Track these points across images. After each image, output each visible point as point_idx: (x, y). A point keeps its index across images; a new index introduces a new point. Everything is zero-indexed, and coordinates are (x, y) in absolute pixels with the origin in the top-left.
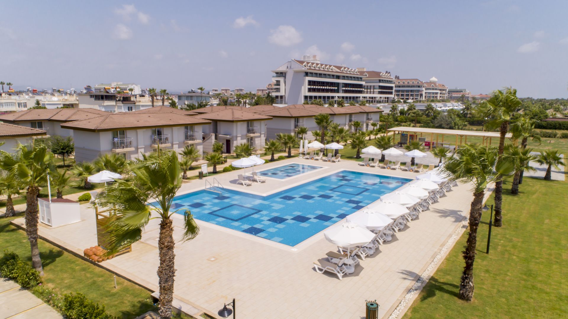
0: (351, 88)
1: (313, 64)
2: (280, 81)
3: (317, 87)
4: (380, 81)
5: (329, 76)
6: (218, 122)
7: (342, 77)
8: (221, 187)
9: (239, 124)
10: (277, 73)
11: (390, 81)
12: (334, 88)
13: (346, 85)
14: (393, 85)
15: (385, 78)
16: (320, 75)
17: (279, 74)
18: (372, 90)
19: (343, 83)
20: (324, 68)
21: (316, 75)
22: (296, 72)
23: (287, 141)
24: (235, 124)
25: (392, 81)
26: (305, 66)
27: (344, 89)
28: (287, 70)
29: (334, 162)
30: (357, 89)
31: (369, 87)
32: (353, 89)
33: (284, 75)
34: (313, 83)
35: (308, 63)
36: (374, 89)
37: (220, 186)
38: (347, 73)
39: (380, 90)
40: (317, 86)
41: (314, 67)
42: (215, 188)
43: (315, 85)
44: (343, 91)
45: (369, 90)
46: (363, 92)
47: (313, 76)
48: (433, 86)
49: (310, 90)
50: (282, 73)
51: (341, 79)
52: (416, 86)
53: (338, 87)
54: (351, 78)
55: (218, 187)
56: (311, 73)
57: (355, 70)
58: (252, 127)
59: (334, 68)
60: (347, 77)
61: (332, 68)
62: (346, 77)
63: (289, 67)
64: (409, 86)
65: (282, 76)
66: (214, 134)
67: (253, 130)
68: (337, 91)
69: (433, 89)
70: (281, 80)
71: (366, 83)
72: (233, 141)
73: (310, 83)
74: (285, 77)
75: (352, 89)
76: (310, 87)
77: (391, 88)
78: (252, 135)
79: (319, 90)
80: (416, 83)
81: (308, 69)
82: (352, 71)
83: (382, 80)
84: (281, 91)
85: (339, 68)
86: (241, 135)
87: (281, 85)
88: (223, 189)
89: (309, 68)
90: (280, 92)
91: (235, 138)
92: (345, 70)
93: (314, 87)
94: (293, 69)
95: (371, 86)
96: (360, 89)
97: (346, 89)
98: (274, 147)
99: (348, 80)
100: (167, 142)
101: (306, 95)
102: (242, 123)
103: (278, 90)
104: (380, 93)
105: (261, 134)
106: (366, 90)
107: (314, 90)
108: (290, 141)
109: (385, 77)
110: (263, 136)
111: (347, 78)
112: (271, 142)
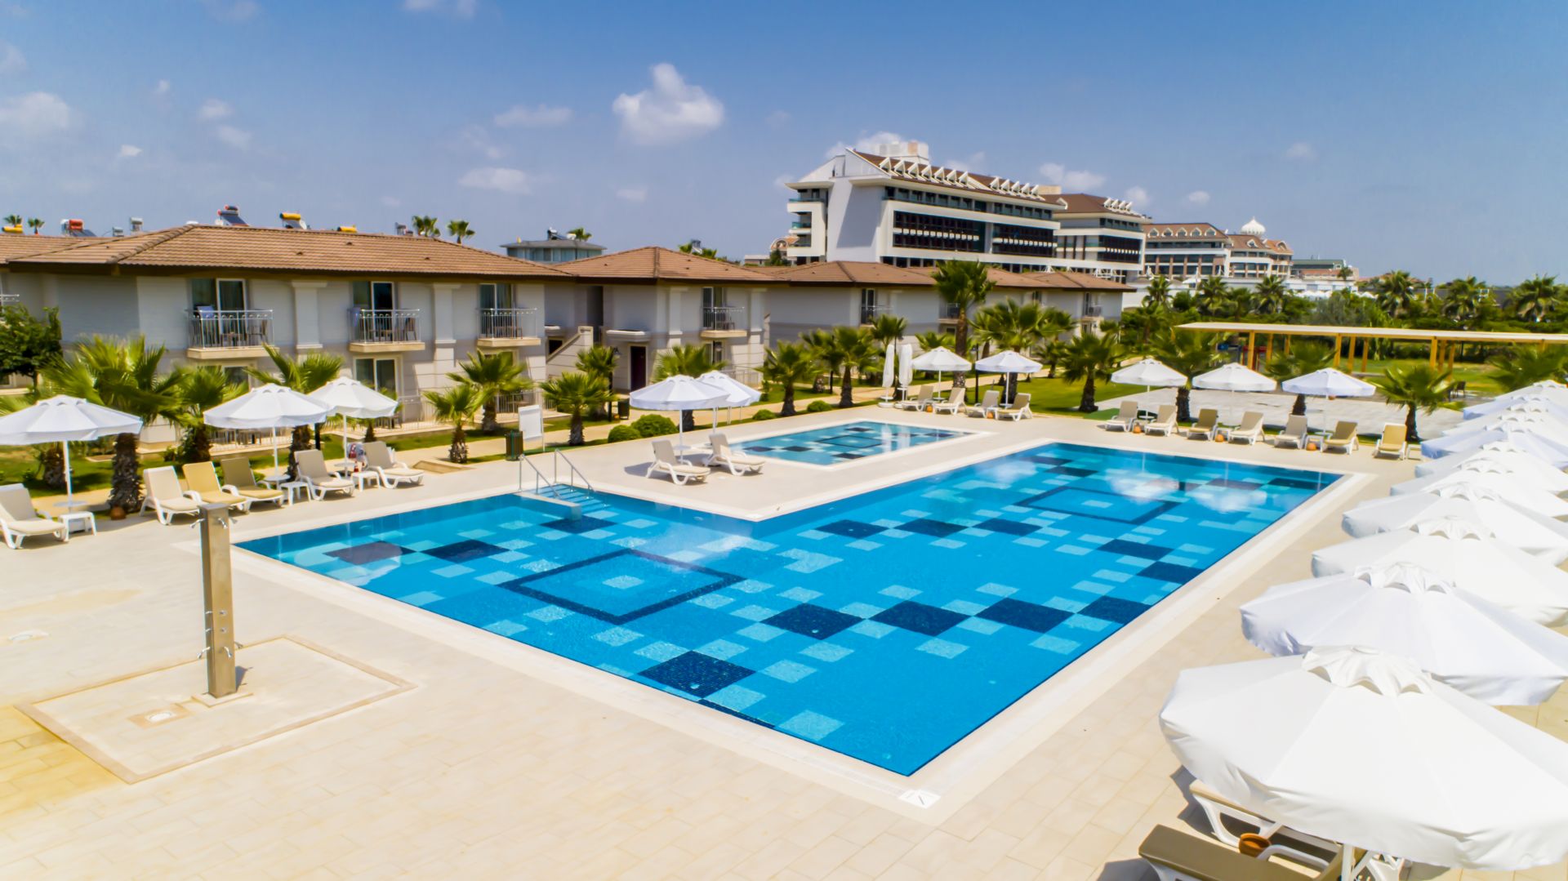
0: (1019, 238)
1: (908, 164)
2: (810, 213)
3: (920, 233)
4: (1103, 222)
5: (957, 201)
6: (606, 286)
7: (993, 206)
8: (584, 485)
9: (676, 292)
10: (800, 191)
11: (1132, 224)
12: (970, 237)
13: (1004, 230)
14: (1142, 236)
15: (1118, 213)
16: (930, 198)
17: (809, 193)
18: (1079, 249)
19: (996, 225)
20: (940, 179)
21: (918, 196)
22: (860, 188)
23: (841, 349)
24: (660, 293)
25: (1137, 224)
26: (886, 170)
27: (999, 240)
28: (834, 180)
29: (1009, 418)
30: (1036, 243)
31: (1070, 241)
32: (1026, 243)
33: (823, 195)
34: (908, 220)
35: (894, 162)
36: (1085, 245)
37: (579, 482)
38: (1008, 196)
39: (1103, 249)
40: (921, 228)
41: (912, 174)
42: (553, 490)
43: (914, 227)
44: (997, 248)
45: (1070, 250)
46: (1053, 254)
47: (910, 199)
48: (1252, 245)
49: (899, 240)
50: (816, 191)
51: (990, 212)
52: (1206, 243)
53: (982, 235)
54: (1020, 210)
55: (570, 487)
56: (904, 191)
57: (1031, 188)
58: (721, 305)
59: (970, 179)
60: (1009, 206)
61: (965, 178)
62: (1004, 207)
63: (839, 172)
64: (1185, 243)
65: (818, 199)
66: (591, 328)
67: (722, 317)
68: (979, 247)
69: (1253, 254)
70: (815, 208)
71: (1063, 227)
72: (654, 349)
73: (900, 219)
74: (826, 202)
75: (1021, 242)
76: (899, 231)
77: (1135, 244)
78: (719, 334)
79: (924, 243)
80: (1203, 234)
81: (894, 177)
82: (1023, 189)
83: (1110, 221)
84: (812, 245)
85: (986, 180)
86: (680, 333)
87: (813, 226)
88: (590, 492)
89: (896, 175)
90: (809, 245)
91: (660, 342)
92: (1003, 185)
93: (913, 232)
94: (849, 177)
95: (1075, 238)
96: (1045, 244)
97: (1006, 241)
98: (795, 365)
99: (1011, 214)
100: (410, 334)
101: (889, 254)
102: (685, 289)
103: (805, 240)
104: (1103, 257)
105: (750, 334)
106: (1060, 250)
107: (911, 242)
108: (848, 349)
109: (1119, 210)
110: (755, 339)
111: (1008, 210)
112: (785, 349)
